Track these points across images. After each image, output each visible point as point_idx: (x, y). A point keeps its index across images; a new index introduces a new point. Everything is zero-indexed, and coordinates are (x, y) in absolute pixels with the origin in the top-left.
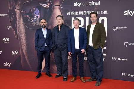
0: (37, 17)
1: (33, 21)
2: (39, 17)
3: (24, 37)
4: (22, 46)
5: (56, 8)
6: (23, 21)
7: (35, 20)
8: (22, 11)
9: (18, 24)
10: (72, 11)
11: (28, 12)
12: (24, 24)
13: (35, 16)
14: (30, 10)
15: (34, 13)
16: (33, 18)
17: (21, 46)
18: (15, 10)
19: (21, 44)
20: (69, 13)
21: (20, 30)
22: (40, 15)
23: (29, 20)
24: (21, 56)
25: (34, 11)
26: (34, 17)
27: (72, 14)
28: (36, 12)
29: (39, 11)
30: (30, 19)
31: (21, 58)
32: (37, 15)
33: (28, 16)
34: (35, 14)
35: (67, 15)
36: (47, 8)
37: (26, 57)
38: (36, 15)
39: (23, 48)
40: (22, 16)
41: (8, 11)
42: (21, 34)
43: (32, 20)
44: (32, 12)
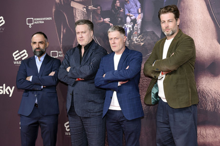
0: (134, 21)
2: (139, 21)
7: (128, 31)
8: (90, 7)
11: (108, 7)
13: (128, 19)
14: (115, 2)
15: (124, 10)
16: (123, 25)
18: (73, 4)
22: (141, 15)
29: (139, 4)
32: (135, 14)
38: (130, 17)
41: (54, 10)
44: (119, 8)
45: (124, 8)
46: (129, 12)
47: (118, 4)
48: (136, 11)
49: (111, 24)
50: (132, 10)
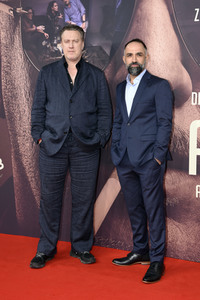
1: (60, 47)
3: (27, 109)
4: (20, 140)
6: (26, 46)
8: (19, 10)
9: (4, 59)
11: (42, 11)
12: (26, 58)
14: (51, 5)
15: (64, 17)
17: (16, 142)
19: (16, 135)
21: (11, 82)
23: (44, 43)
28: (70, 10)
29: (83, 9)
32: (77, 22)
33: (41, 28)
34: (67, 20)
39: (22, 150)
40: (19, 29)
42: (14, 97)
44: (57, 13)
46: (70, 19)
47: (56, 8)
48: (79, 19)
49: (46, 34)
50: (73, 16)
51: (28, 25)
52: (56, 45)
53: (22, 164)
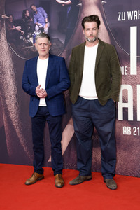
0: (42, 30)
1: (31, 40)
2: (46, 29)
3: (11, 81)
4: (8, 102)
5: (89, 5)
10: (131, 10)
11: (19, 16)
14: (25, 12)
15: (33, 20)
16: (32, 32)
17: (5, 103)
19: (5, 99)
20: (122, 16)
22: (48, 25)
23: (21, 38)
24: (6, 128)
25: (33, 13)
26: (35, 30)
27: (130, 17)
28: (38, 15)
29: (46, 15)
30: (25, 35)
31: (7, 133)
33: (19, 28)
34: (36, 22)
35: (119, 20)
36: (66, 5)
37: (17, 131)
38: (38, 25)
39: (10, 108)
42: (3, 73)
43: (31, 37)
44: (29, 18)
45: (33, 18)
46: (38, 21)
47: (28, 14)
48: (43, 21)
49: (22, 32)
50: (39, 19)
51: (10, 26)
52: (29, 39)
53: (10, 118)
